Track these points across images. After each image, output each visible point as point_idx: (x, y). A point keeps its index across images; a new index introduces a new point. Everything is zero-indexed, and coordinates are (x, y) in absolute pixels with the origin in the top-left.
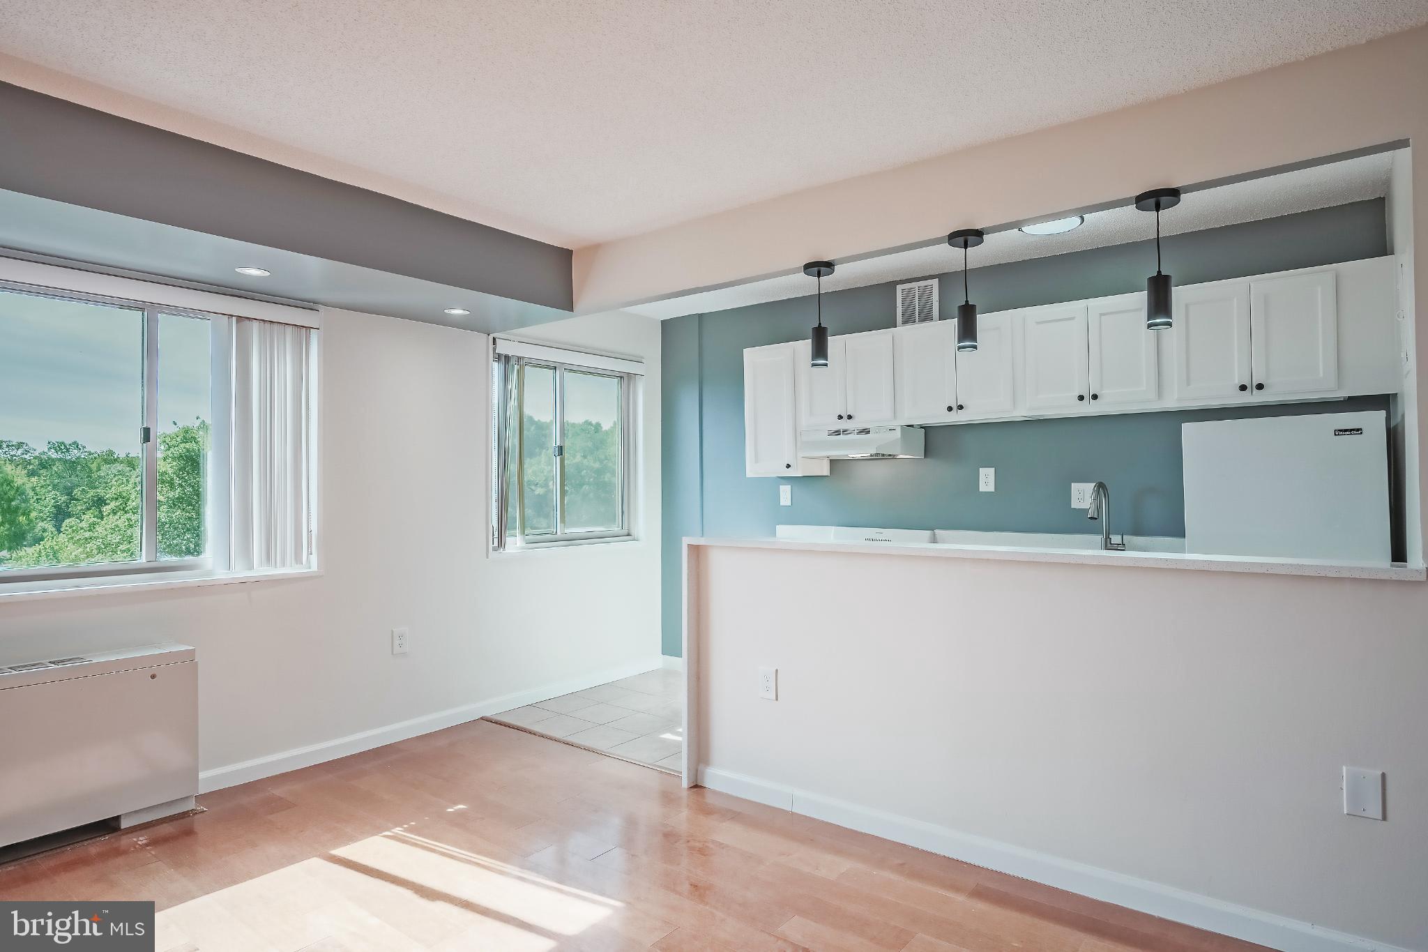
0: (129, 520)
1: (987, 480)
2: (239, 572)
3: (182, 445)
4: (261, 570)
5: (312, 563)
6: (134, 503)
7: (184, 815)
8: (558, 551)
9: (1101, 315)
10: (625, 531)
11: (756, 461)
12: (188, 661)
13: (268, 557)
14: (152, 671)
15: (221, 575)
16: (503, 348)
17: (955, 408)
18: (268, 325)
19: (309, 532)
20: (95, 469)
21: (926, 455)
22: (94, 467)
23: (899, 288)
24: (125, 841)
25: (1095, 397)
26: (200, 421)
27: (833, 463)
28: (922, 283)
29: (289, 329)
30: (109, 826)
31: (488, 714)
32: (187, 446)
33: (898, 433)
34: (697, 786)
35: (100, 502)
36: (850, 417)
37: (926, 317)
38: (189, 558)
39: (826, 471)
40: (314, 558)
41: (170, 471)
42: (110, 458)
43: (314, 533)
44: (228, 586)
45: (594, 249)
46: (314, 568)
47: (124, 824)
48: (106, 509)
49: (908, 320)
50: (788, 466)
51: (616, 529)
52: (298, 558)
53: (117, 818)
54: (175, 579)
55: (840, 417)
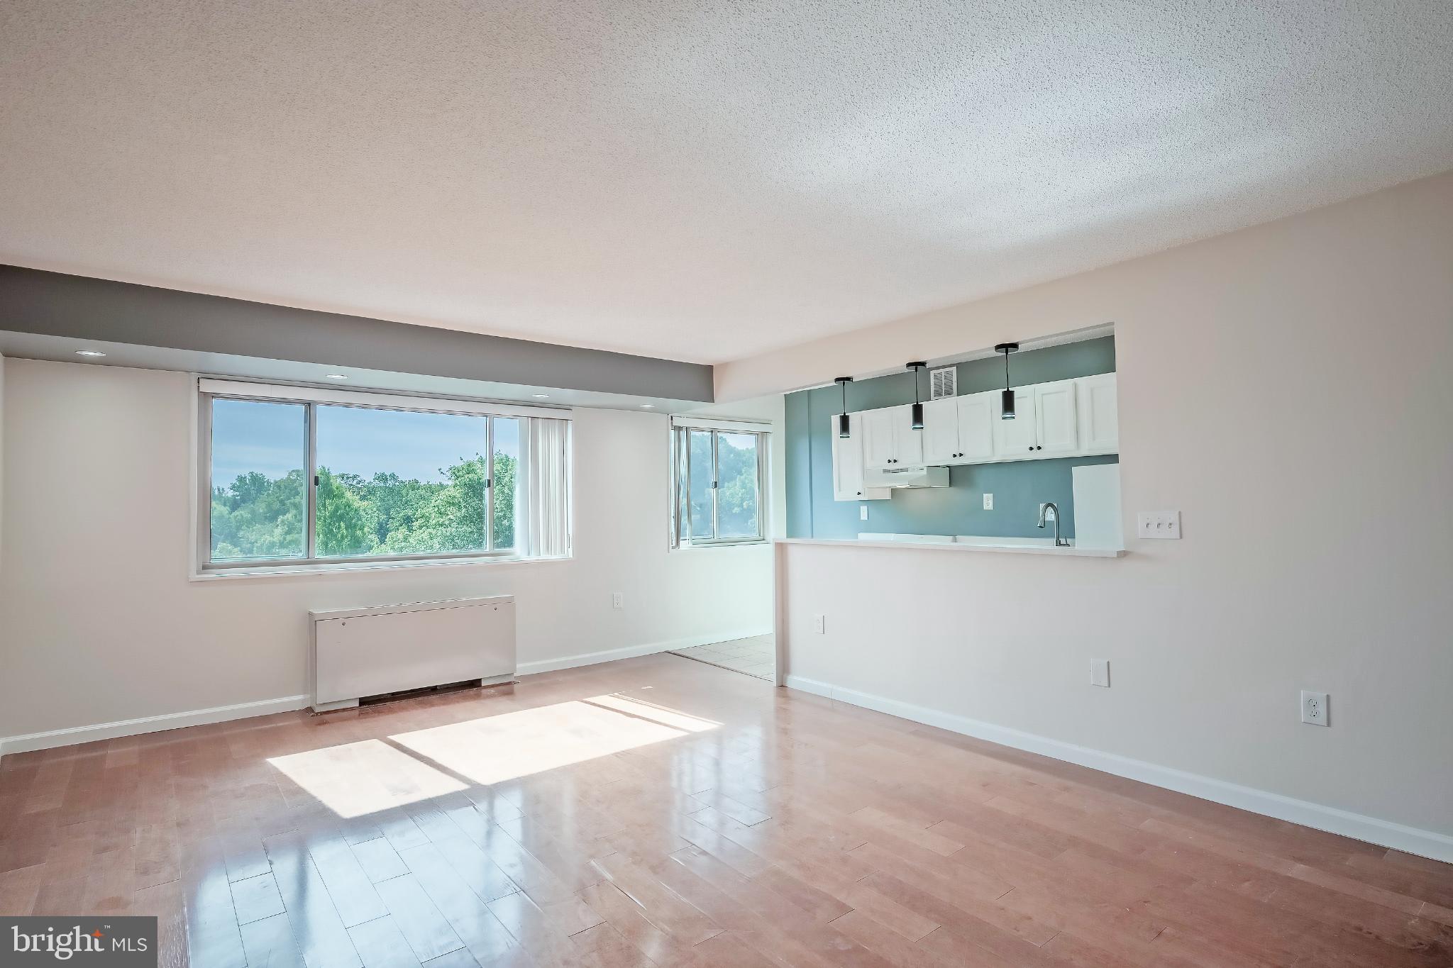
0: (430, 533)
1: (988, 502)
2: (533, 558)
3: (466, 476)
4: (544, 556)
5: (570, 553)
6: (434, 521)
7: (509, 683)
8: (715, 549)
9: (1043, 395)
10: (761, 538)
11: (840, 490)
12: (510, 601)
13: (548, 548)
14: (495, 605)
15: (525, 558)
16: (677, 422)
17: (958, 455)
18: (546, 420)
19: (568, 535)
20: (405, 495)
21: (950, 486)
22: (404, 492)
23: (932, 373)
24: (484, 691)
25: (1039, 448)
26: (478, 456)
27: (894, 491)
28: (947, 369)
29: (557, 421)
30: (475, 684)
31: (670, 650)
32: (470, 476)
33: (925, 472)
34: (782, 686)
35: (408, 520)
36: (895, 461)
37: (949, 393)
38: (507, 550)
39: (889, 497)
40: (571, 550)
41: (458, 496)
42: (414, 486)
43: (571, 536)
44: (527, 564)
45: (725, 365)
46: (571, 556)
47: (483, 684)
48: (416, 524)
49: (938, 394)
50: (859, 493)
51: (756, 536)
52: (562, 551)
53: (480, 680)
54: (504, 560)
55: (889, 461)
